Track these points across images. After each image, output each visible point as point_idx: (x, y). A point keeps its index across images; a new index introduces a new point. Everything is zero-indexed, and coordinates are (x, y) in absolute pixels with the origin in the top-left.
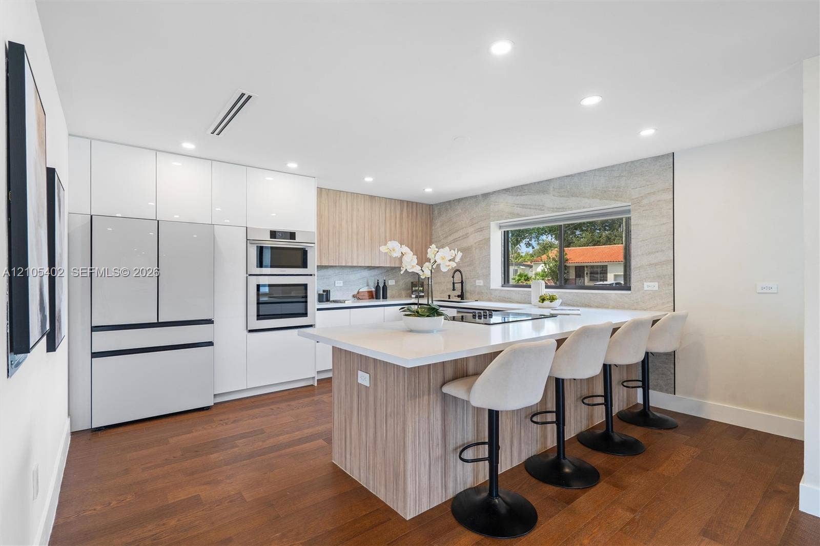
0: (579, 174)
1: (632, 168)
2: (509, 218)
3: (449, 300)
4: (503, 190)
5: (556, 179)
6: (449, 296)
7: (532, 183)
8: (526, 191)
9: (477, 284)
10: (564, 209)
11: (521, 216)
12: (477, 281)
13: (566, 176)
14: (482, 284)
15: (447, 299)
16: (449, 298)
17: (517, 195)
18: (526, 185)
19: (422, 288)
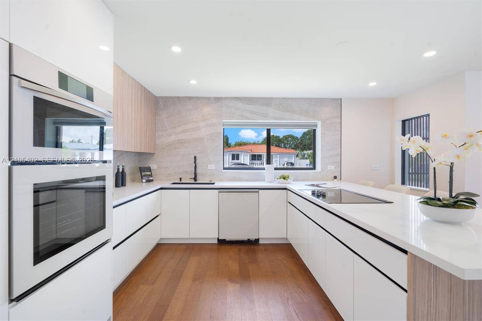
0: (292, 98)
1: (321, 102)
2: (240, 119)
3: (181, 182)
4: (235, 98)
5: (277, 98)
6: (181, 179)
7: (259, 98)
8: (254, 102)
9: (209, 168)
10: (282, 119)
11: (250, 119)
12: (209, 166)
13: (283, 98)
14: (214, 168)
15: (179, 182)
16: (181, 181)
17: (247, 104)
18: (254, 98)
19: (150, 173)
